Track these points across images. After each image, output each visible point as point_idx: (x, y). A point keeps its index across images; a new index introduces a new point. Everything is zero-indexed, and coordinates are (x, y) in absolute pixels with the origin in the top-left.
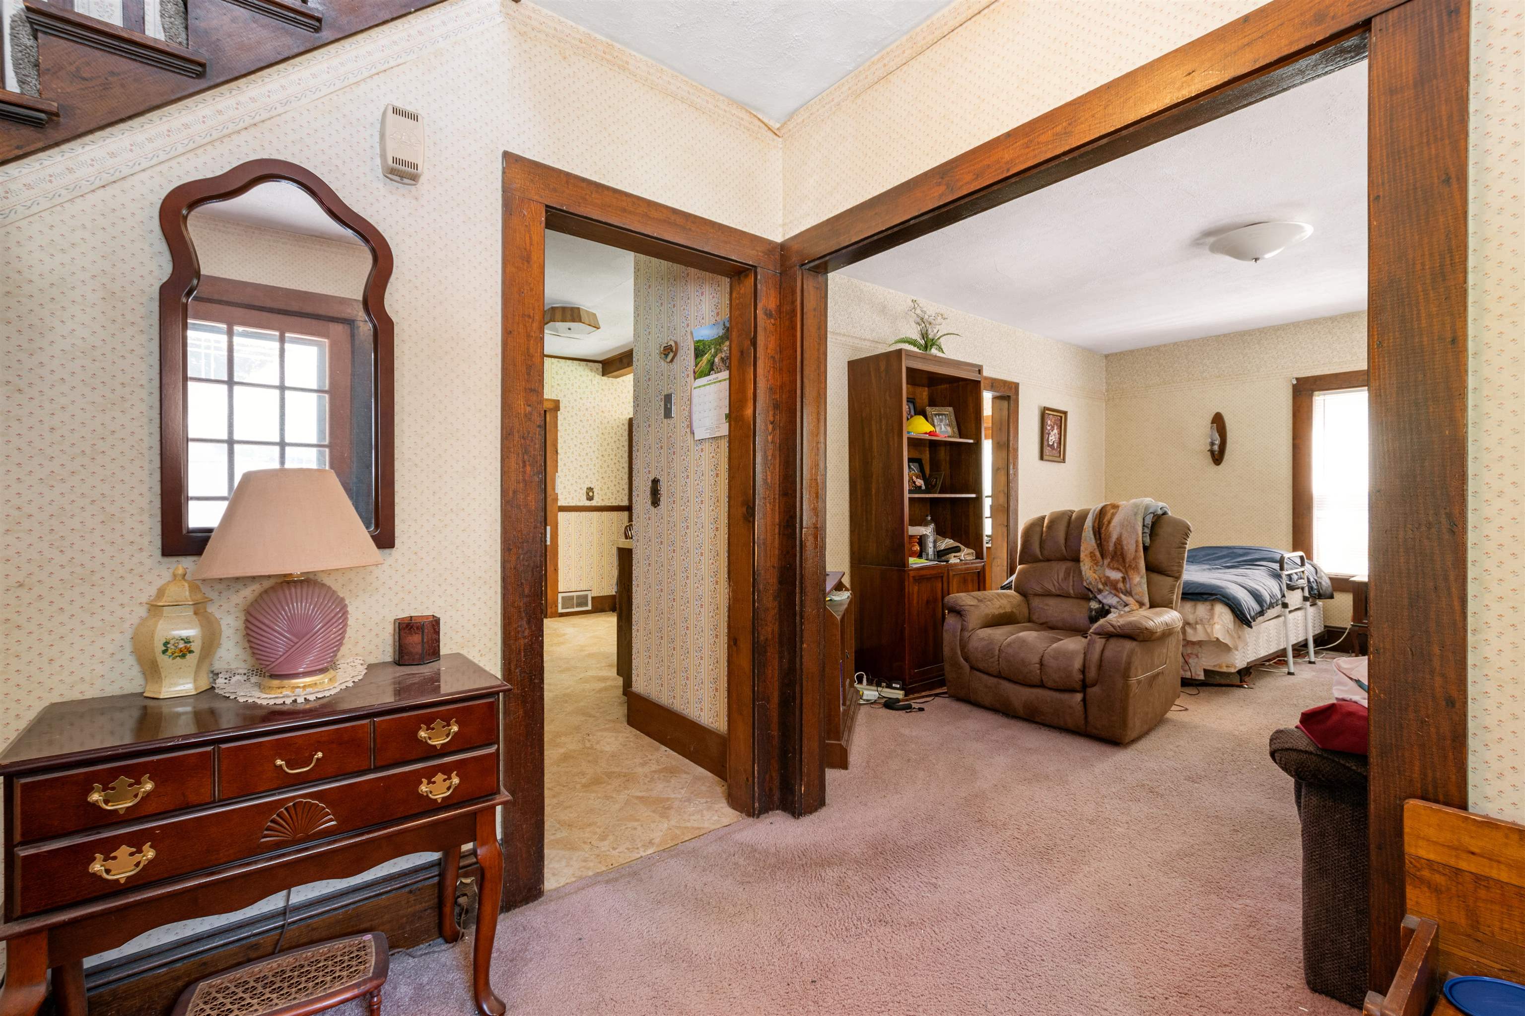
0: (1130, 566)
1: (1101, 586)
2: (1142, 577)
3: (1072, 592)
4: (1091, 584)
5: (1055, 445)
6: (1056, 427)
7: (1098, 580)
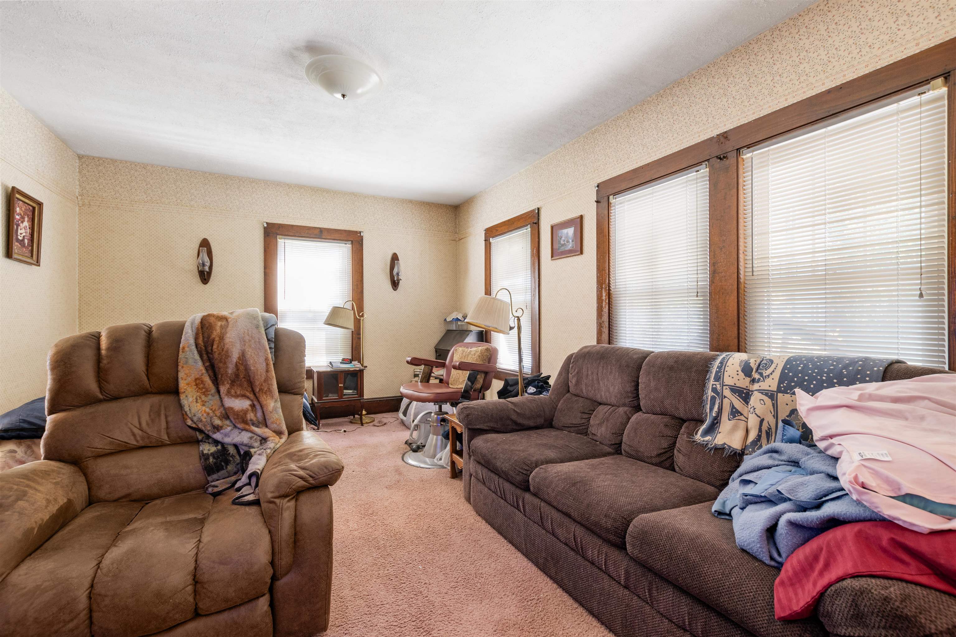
0: (261, 390)
1: (217, 422)
2: (276, 401)
3: (166, 437)
4: (201, 421)
5: (26, 241)
6: (26, 219)
7: (212, 414)
